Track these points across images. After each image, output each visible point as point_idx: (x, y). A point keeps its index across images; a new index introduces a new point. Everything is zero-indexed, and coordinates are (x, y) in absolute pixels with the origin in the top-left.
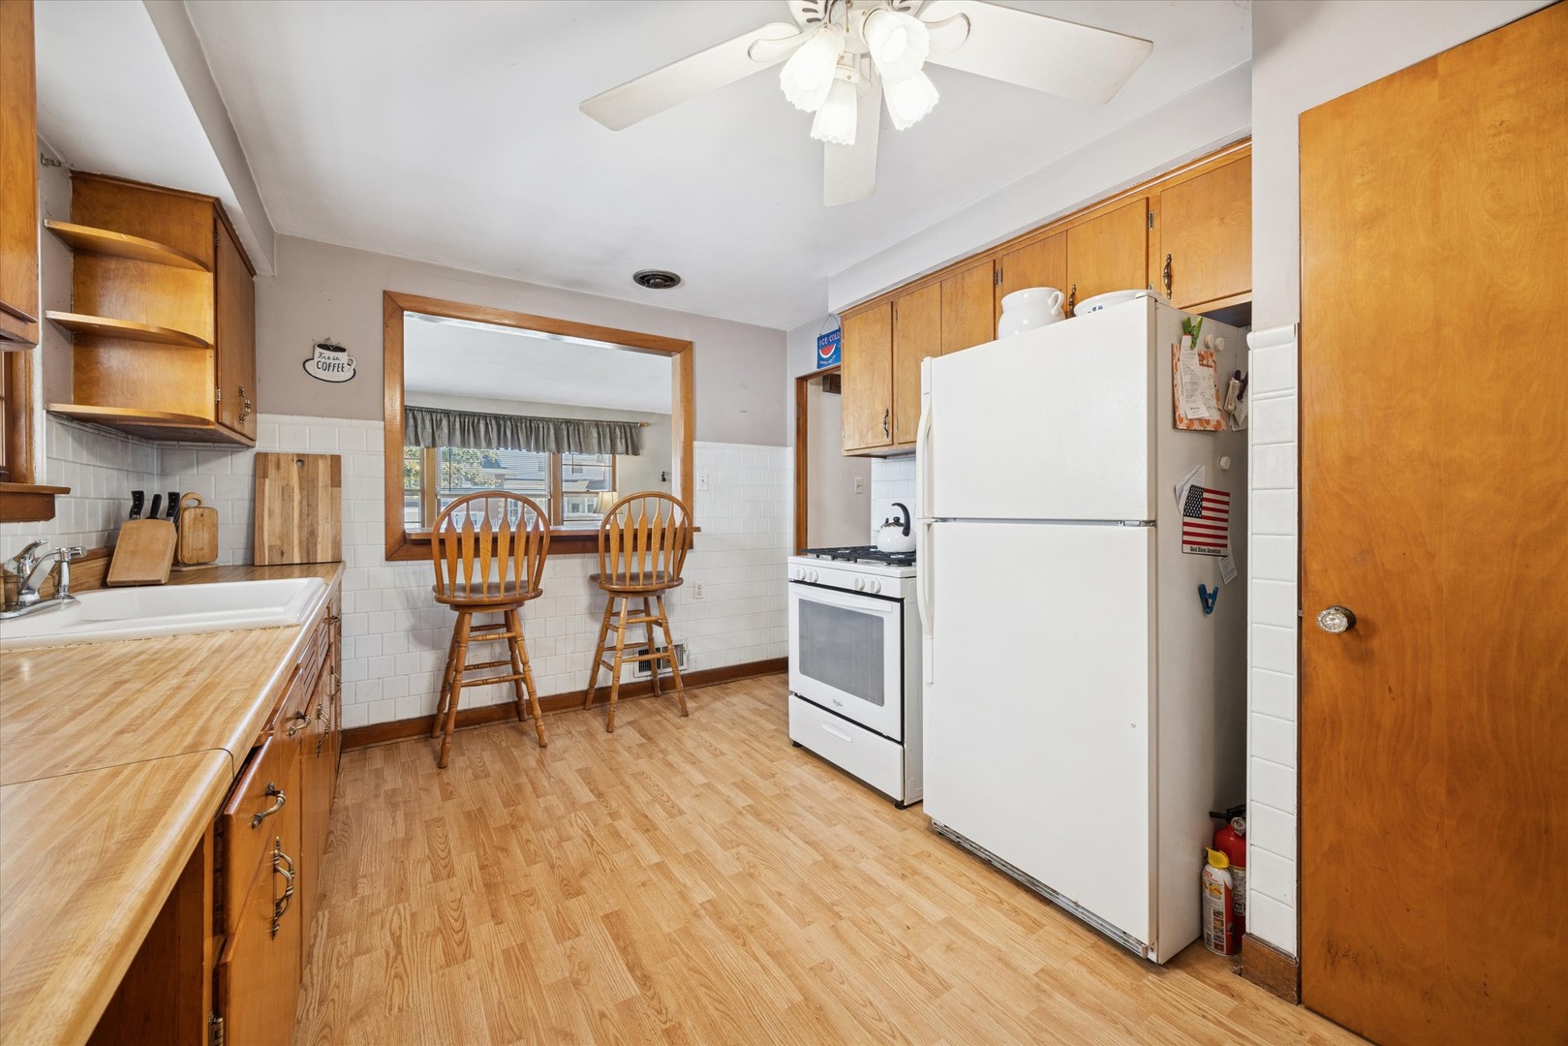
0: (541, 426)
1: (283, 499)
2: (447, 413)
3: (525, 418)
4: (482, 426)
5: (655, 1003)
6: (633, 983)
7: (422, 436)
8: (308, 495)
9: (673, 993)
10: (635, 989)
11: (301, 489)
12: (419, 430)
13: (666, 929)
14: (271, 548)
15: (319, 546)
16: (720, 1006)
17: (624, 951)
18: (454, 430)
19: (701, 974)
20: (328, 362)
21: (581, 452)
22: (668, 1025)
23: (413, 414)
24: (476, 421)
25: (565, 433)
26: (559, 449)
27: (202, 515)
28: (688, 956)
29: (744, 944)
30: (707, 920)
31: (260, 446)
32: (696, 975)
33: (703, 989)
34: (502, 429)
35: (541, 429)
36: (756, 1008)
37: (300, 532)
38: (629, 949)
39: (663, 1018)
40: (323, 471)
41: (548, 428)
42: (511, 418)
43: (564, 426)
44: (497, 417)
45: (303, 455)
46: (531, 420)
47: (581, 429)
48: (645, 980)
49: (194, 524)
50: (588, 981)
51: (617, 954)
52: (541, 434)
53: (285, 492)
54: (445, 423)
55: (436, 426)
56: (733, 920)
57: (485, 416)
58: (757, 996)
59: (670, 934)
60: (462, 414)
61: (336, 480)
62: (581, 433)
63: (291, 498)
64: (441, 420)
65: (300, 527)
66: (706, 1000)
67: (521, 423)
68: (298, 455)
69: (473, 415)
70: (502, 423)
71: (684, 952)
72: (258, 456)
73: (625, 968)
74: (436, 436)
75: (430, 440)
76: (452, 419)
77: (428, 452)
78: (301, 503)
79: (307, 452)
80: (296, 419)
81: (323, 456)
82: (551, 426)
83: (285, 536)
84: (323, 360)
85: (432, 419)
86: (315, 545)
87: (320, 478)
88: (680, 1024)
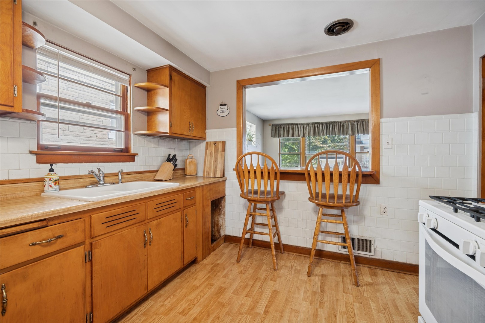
0: (345, 124)
1: (210, 156)
2: (308, 124)
3: (338, 122)
4: (321, 127)
7: (300, 133)
8: (216, 155)
11: (215, 153)
12: (299, 131)
14: (207, 171)
15: (217, 171)
18: (311, 130)
20: (222, 110)
21: (364, 134)
23: (298, 126)
24: (319, 126)
25: (356, 126)
26: (353, 134)
27: (192, 161)
31: (207, 140)
34: (328, 128)
35: (345, 125)
37: (213, 167)
40: (220, 146)
41: (348, 125)
42: (332, 123)
43: (356, 123)
44: (326, 123)
45: (216, 142)
46: (341, 122)
47: (364, 123)
49: (190, 163)
52: (345, 128)
53: (211, 153)
54: (307, 128)
55: (305, 129)
57: (322, 123)
60: (313, 124)
61: (224, 150)
62: (364, 125)
63: (212, 155)
64: (306, 127)
65: (213, 165)
67: (336, 124)
68: (215, 142)
69: (318, 123)
70: (328, 125)
72: (206, 142)
74: (305, 133)
75: (303, 134)
76: (310, 126)
77: (302, 139)
78: (214, 157)
79: (218, 141)
80: (216, 130)
81: (220, 142)
82: (350, 124)
83: (210, 168)
84: (221, 110)
85: (303, 127)
86: (216, 171)
87: (219, 149)
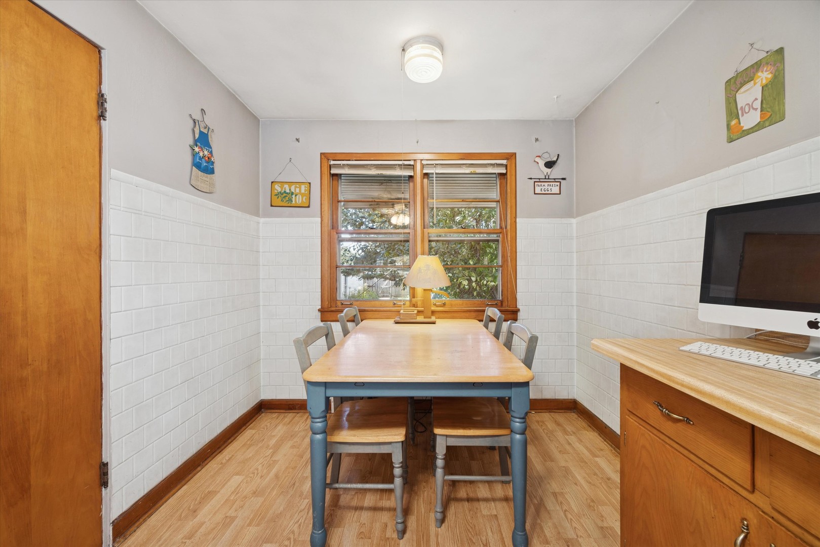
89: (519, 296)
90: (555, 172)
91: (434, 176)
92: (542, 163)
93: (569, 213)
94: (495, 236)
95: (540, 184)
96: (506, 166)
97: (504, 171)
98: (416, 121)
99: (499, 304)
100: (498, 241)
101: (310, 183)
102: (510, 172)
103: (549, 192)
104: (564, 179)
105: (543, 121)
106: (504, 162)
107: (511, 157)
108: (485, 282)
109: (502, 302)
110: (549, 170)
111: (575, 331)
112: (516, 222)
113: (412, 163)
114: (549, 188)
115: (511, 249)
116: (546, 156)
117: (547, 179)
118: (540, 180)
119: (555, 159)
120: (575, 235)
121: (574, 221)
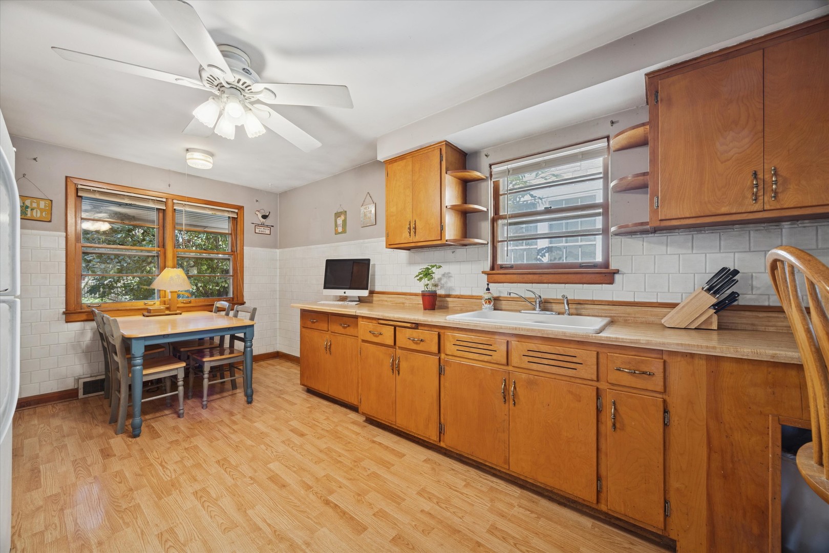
5: (319, 496)
6: (332, 500)
9: (312, 501)
10: (331, 498)
13: (324, 529)
16: (288, 500)
17: (344, 513)
19: (300, 511)
22: (311, 490)
28: (308, 518)
29: (275, 531)
30: (299, 542)
32: (302, 510)
33: (298, 505)
36: (271, 503)
38: (342, 514)
39: (314, 491)
48: (327, 503)
50: (354, 497)
51: (346, 510)
56: (282, 546)
58: (270, 507)
59: (322, 527)
66: (296, 501)
71: (311, 519)
73: (340, 505)
88: (306, 491)
89: (245, 294)
90: (267, 222)
91: (184, 212)
92: (260, 216)
93: (275, 246)
94: (227, 256)
95: (258, 227)
96: (237, 213)
97: (236, 217)
98: (169, 170)
99: (231, 300)
100: (229, 259)
101: (51, 201)
102: (240, 218)
103: (264, 233)
104: (273, 226)
105: (261, 191)
106: (236, 211)
107: (241, 208)
108: (211, 287)
109: (233, 298)
110: (264, 220)
111: (278, 312)
112: (243, 249)
113: (164, 200)
114: (264, 230)
115: (240, 265)
116: (262, 211)
117: (262, 225)
118: (258, 225)
119: (267, 214)
120: (278, 259)
121: (278, 251)
